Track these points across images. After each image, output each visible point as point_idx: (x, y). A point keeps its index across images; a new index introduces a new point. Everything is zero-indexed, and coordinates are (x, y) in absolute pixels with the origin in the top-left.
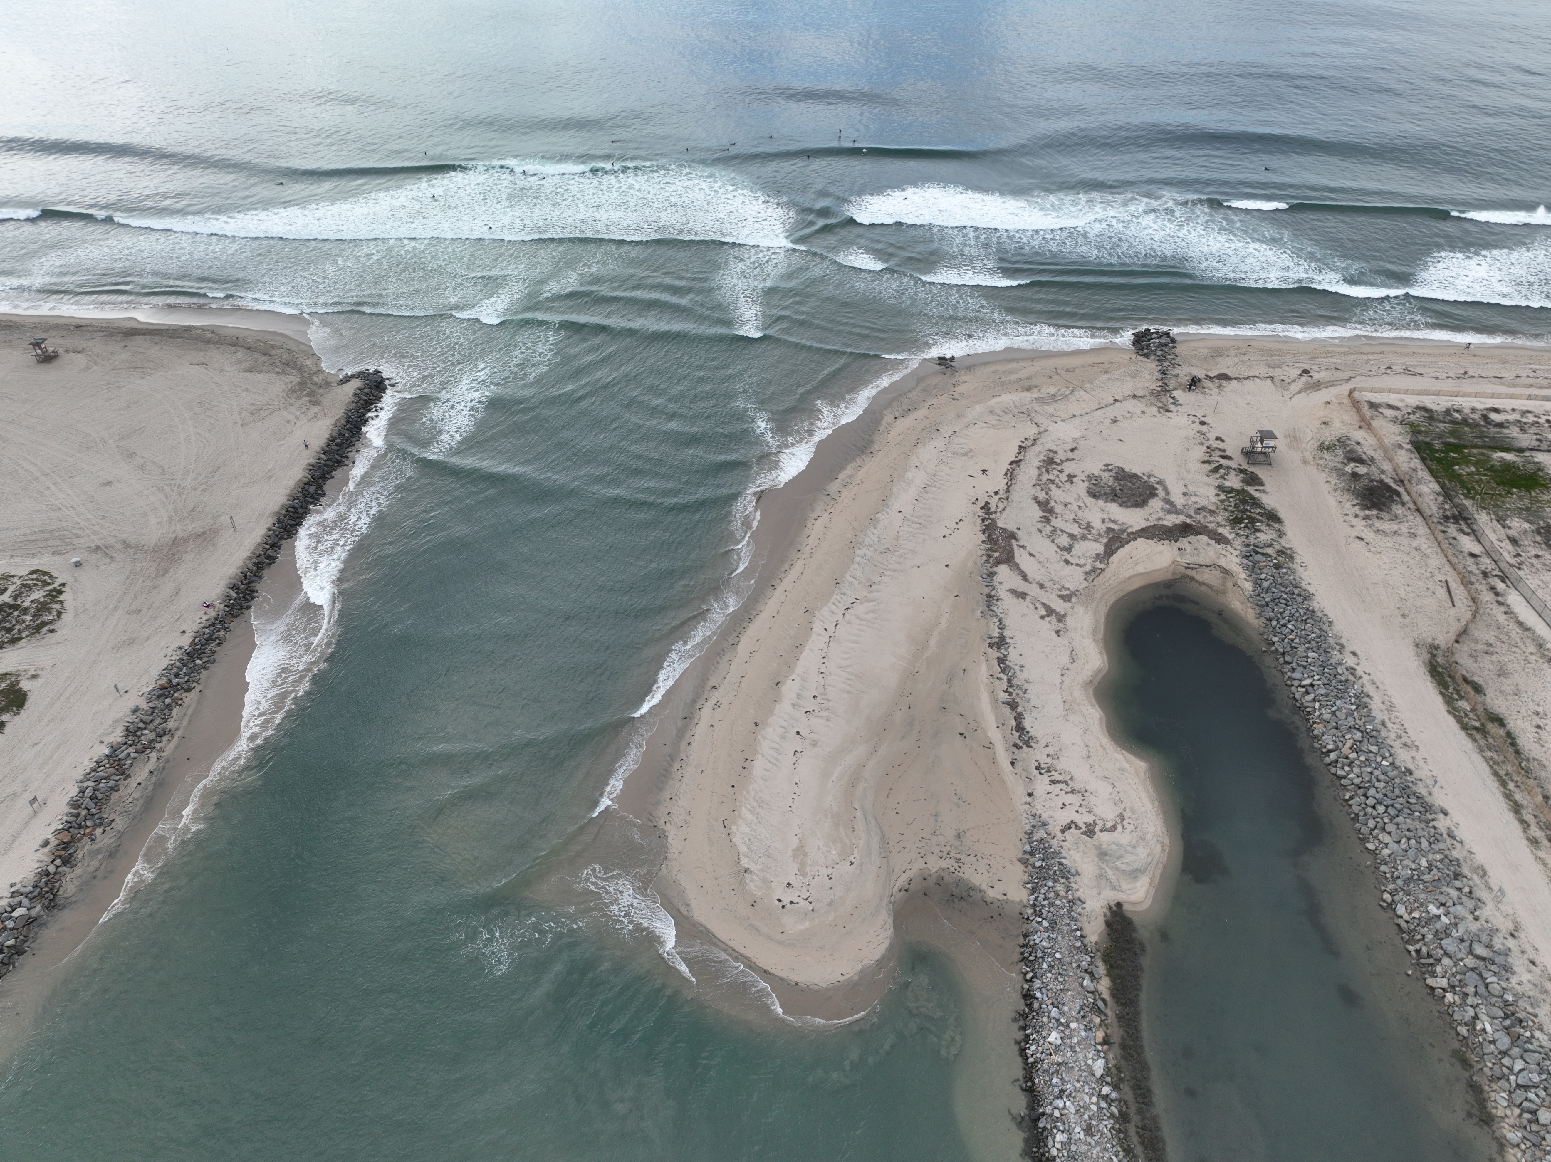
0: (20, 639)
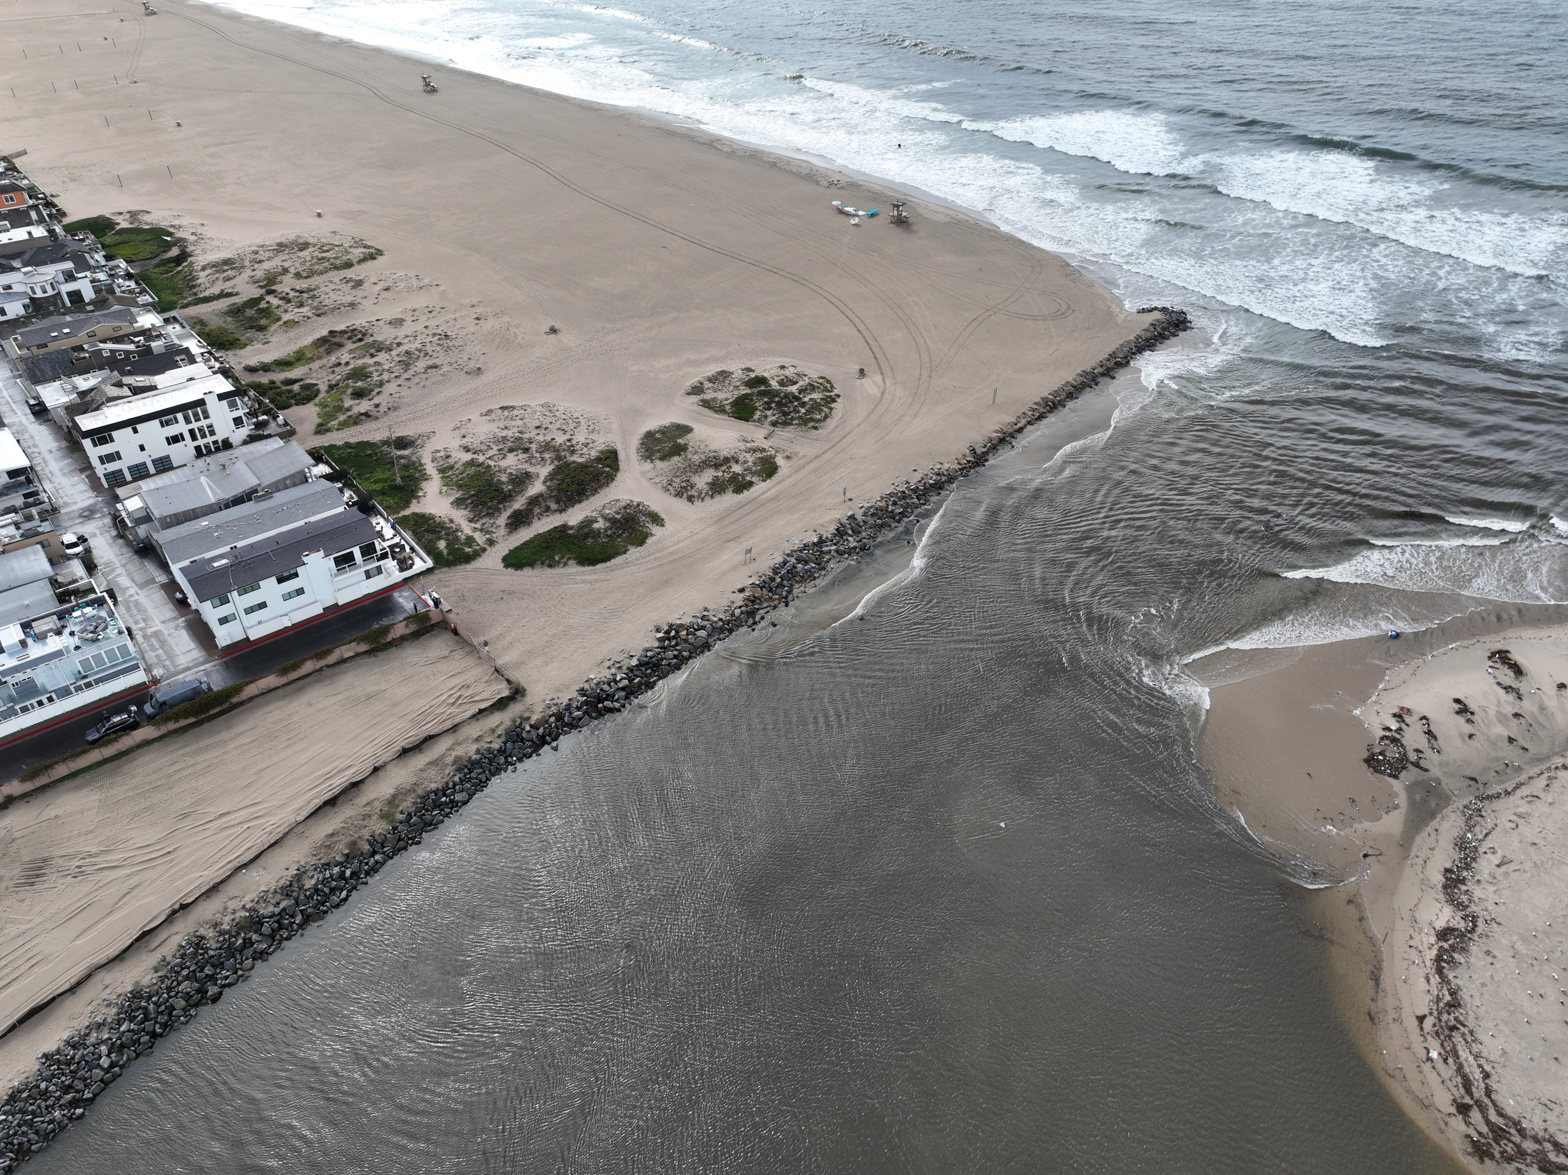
0: (791, 424)
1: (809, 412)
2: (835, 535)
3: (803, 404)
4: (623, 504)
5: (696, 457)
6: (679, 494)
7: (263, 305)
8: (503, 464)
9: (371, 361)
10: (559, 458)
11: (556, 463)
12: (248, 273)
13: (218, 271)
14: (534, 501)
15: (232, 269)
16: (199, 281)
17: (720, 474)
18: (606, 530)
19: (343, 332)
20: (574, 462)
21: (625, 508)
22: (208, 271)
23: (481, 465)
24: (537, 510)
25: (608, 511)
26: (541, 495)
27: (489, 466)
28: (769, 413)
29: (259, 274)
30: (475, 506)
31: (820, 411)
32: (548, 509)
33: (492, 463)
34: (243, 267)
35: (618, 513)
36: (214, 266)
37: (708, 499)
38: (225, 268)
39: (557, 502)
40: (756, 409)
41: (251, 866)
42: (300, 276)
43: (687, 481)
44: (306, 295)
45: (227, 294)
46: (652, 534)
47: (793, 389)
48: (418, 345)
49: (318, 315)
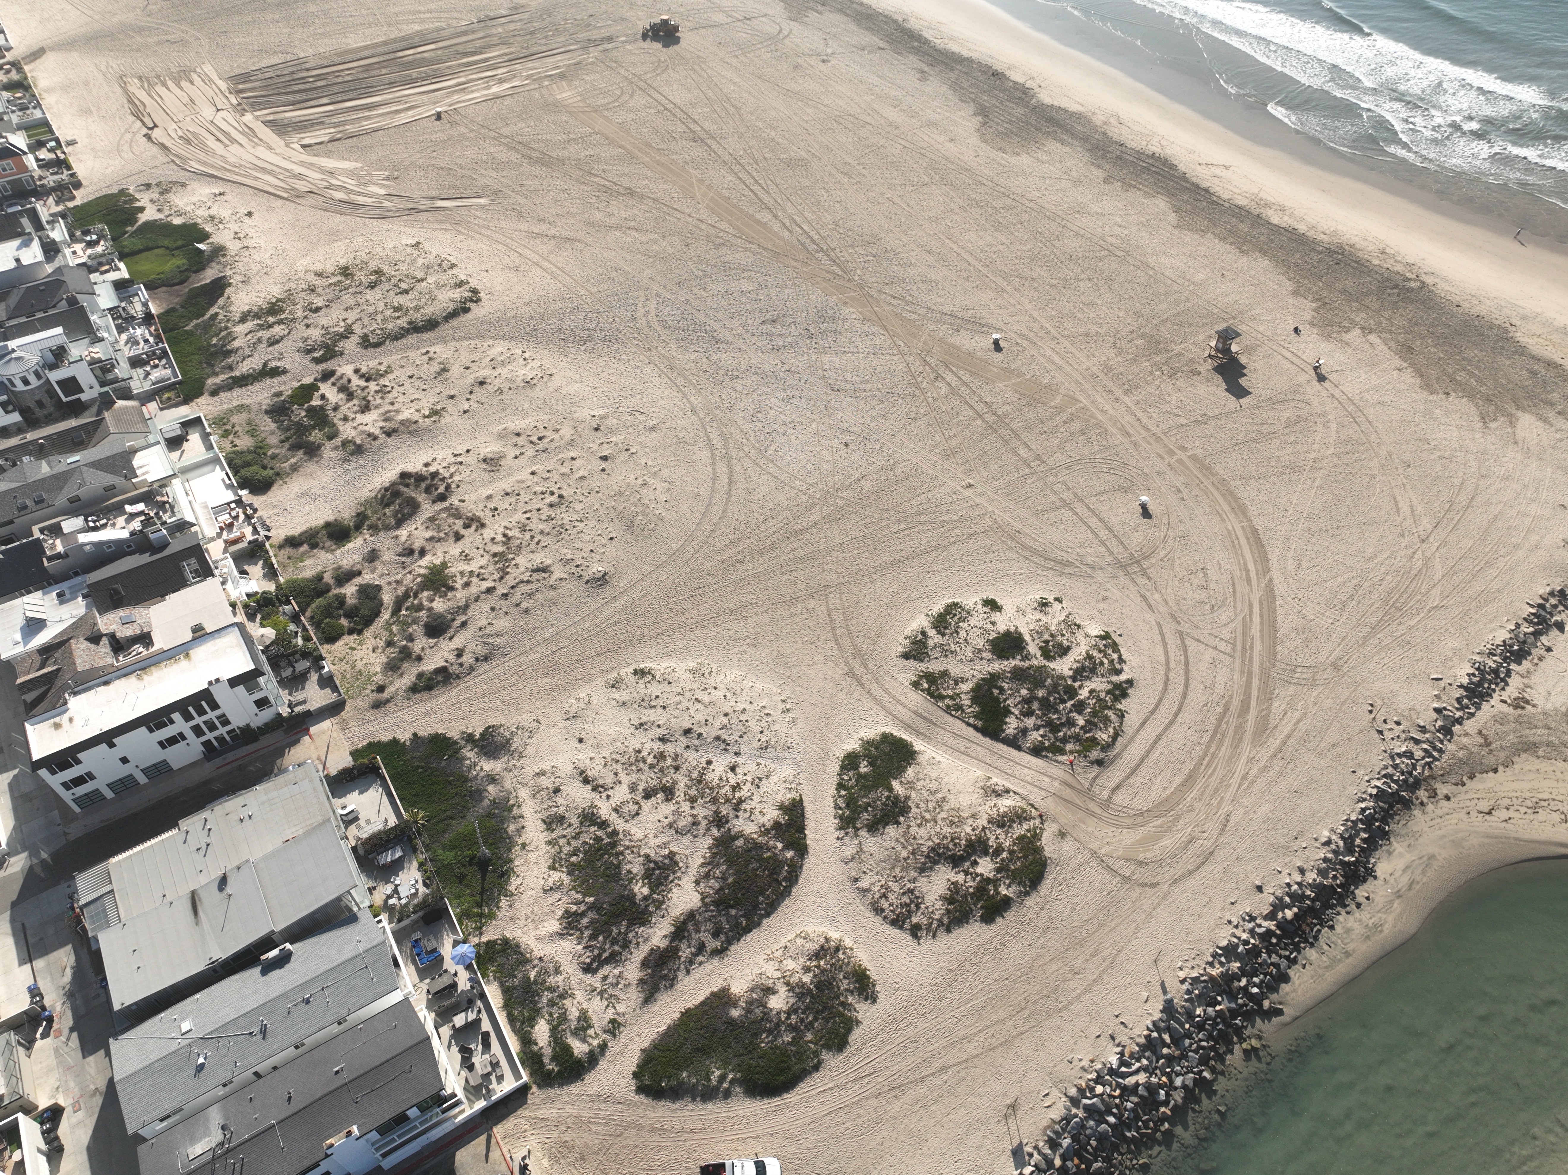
1: (1090, 725)
2: (1144, 1048)
3: (1080, 707)
4: (814, 946)
5: (922, 831)
6: (897, 922)
7: (316, 402)
8: (636, 829)
9: (455, 549)
10: (719, 821)
11: (715, 832)
12: (300, 331)
13: (261, 327)
14: (680, 931)
15: (280, 322)
16: (236, 344)
17: (960, 878)
18: (789, 1013)
19: (419, 478)
20: (740, 835)
21: (817, 955)
22: (250, 325)
23: (603, 824)
24: (685, 952)
25: (790, 964)
26: (691, 915)
27: (615, 833)
28: (1030, 722)
29: (315, 334)
30: (593, 937)
31: (1107, 720)
32: (701, 948)
33: (620, 825)
34: (293, 320)
35: (807, 969)
36: (257, 316)
37: (941, 933)
38: (271, 319)
39: (716, 935)
40: (1007, 712)
42: (366, 343)
43: (911, 891)
44: (373, 386)
45: (269, 372)
46: (858, 1022)
47: (1063, 666)
48: (520, 517)
49: (389, 434)
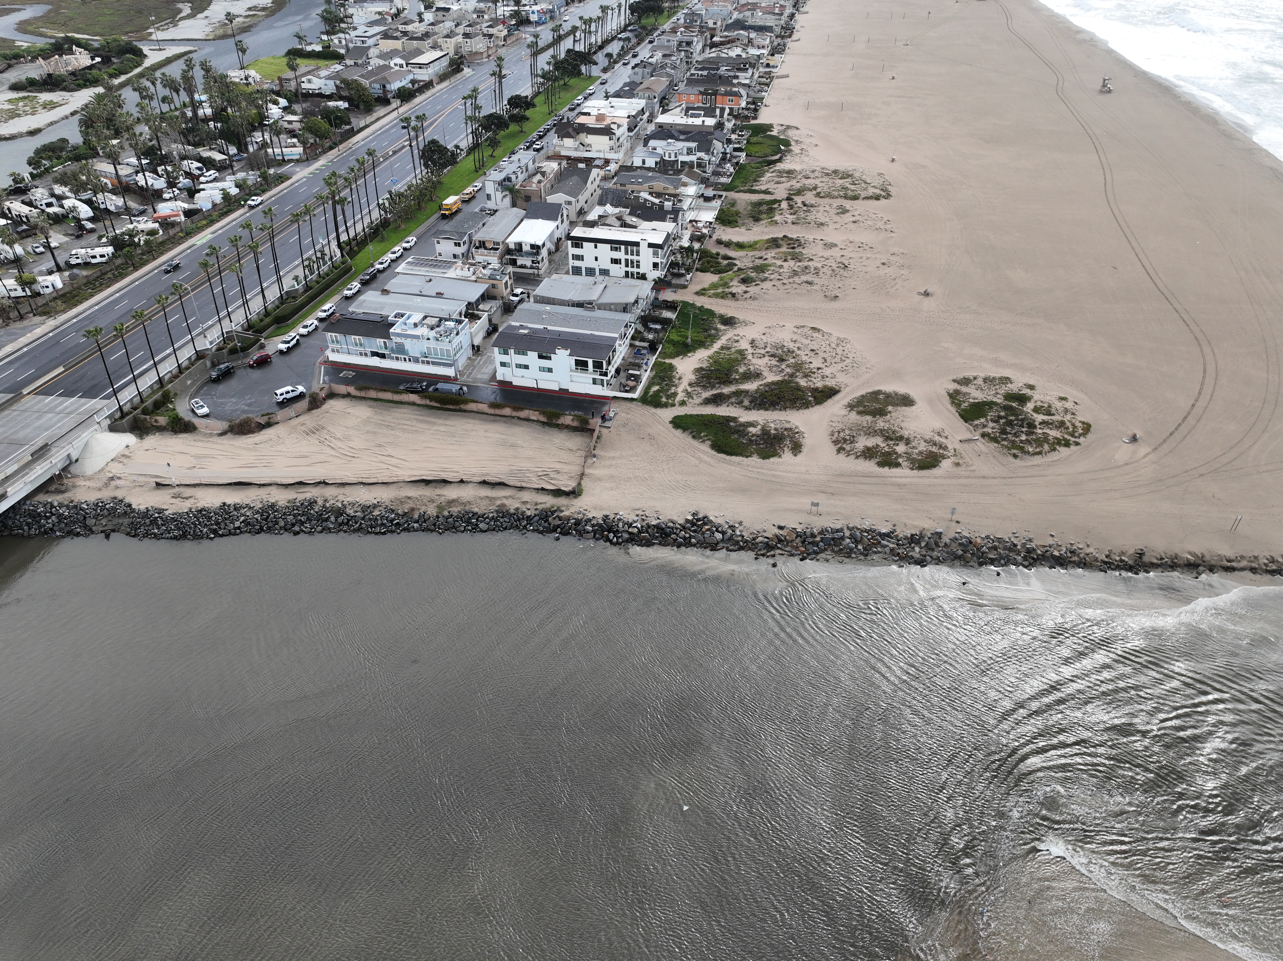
0: (997, 442)
1: (1027, 441)
2: (906, 538)
3: (1031, 434)
4: (788, 426)
5: (883, 424)
6: (836, 442)
7: (775, 206)
8: (754, 361)
9: (779, 263)
10: (792, 376)
11: (786, 377)
12: (793, 182)
13: (778, 176)
14: (738, 393)
15: (788, 177)
16: (763, 179)
17: (883, 445)
18: (753, 435)
19: (791, 239)
20: (797, 383)
21: (786, 429)
22: (775, 174)
23: (743, 355)
24: (733, 400)
25: (771, 425)
26: (747, 392)
27: (746, 358)
28: (992, 425)
29: (798, 185)
30: (702, 377)
31: (1040, 446)
32: (740, 403)
33: (750, 357)
34: (795, 178)
35: (776, 430)
36: (781, 172)
37: (853, 457)
38: (785, 175)
39: (751, 402)
40: (985, 416)
41: (367, 487)
42: (818, 195)
43: (853, 437)
44: (805, 208)
45: (766, 192)
46: (780, 456)
47: (1039, 418)
48: (819, 265)
49: (793, 223)
